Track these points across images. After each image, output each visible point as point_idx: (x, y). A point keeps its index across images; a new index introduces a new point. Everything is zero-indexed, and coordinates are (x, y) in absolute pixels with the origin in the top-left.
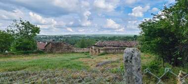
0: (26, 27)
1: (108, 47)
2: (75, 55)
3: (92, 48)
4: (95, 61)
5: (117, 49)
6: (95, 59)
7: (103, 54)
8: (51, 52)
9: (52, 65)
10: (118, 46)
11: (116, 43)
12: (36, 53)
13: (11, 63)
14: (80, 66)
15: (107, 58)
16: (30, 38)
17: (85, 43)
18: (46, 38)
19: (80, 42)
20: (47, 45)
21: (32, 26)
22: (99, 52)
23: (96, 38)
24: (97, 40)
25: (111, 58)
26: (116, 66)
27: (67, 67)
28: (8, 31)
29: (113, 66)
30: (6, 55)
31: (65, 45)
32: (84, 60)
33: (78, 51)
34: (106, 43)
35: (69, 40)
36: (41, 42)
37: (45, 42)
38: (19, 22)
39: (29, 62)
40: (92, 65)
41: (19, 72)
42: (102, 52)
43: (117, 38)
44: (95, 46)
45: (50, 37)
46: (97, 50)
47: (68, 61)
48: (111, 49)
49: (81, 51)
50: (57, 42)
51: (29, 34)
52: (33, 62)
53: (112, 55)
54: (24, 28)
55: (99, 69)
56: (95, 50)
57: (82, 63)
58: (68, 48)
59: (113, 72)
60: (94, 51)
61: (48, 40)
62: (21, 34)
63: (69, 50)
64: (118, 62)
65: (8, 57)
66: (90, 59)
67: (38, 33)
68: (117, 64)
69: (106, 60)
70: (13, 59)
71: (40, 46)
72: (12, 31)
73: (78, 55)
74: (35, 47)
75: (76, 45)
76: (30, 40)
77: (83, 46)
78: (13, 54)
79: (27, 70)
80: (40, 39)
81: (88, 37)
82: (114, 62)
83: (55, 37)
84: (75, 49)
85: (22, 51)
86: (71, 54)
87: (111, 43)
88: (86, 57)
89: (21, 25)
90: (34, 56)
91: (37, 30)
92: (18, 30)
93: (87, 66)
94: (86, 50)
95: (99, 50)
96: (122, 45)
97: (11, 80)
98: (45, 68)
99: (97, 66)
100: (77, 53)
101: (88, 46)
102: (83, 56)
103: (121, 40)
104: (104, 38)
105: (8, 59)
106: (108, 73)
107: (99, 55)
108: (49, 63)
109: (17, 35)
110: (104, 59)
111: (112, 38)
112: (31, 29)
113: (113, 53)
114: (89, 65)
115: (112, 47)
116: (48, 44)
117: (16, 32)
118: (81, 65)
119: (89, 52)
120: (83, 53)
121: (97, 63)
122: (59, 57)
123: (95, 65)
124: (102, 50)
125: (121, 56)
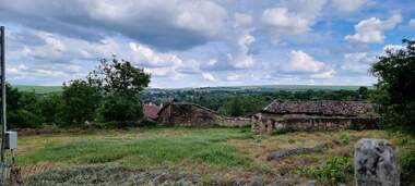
0: (123, 73)
1: (294, 116)
2: (220, 133)
3: (257, 118)
4: (264, 147)
5: (317, 120)
6: (264, 142)
7: (282, 132)
8: (170, 124)
9: (172, 152)
10: (320, 114)
11: (313, 106)
12: (141, 126)
13: (92, 145)
14: (232, 158)
15: (291, 142)
16: (131, 94)
17: (241, 106)
18: (160, 95)
19: (230, 103)
20: (162, 110)
21: (134, 71)
22: (274, 127)
23: (265, 94)
24: (268, 99)
25: (304, 141)
26: (315, 161)
27: (205, 157)
28: (90, 80)
29: (306, 161)
30: (87, 130)
31: (199, 110)
32: (240, 144)
33: (226, 124)
34: (292, 106)
35: (207, 98)
36: (150, 104)
37: (158, 105)
38: (111, 63)
39: (128, 146)
40: (257, 157)
41: (110, 165)
42: (279, 126)
43: (315, 94)
44: (263, 112)
45: (168, 93)
46: (269, 122)
47: (205, 144)
48: (301, 121)
49: (234, 122)
50: (183, 103)
51: (129, 87)
52: (135, 145)
53: (304, 134)
54: (119, 75)
55: (273, 167)
56: (264, 121)
57: (235, 151)
58: (205, 117)
59: (308, 176)
60: (261, 123)
61: (164, 100)
62: (115, 86)
63: (206, 121)
64: (320, 152)
65: (90, 133)
66: (251, 142)
67: (146, 85)
68: (318, 156)
69: (290, 147)
70: (99, 138)
71: (150, 110)
72: (98, 81)
73: (226, 133)
74: (139, 114)
75: (221, 109)
76: (129, 99)
77: (236, 113)
78: (100, 128)
79: (124, 160)
80: (149, 97)
81: (249, 91)
82: (309, 151)
83: (179, 92)
84: (219, 120)
85: (115, 122)
86: (212, 130)
87: (303, 106)
88: (243, 138)
89: (114, 69)
90: (137, 132)
91: (143, 80)
92: (109, 80)
93: (247, 159)
94: (243, 121)
95: (273, 122)
96: (329, 111)
98: (159, 159)
99: (269, 159)
100: (223, 127)
101: (248, 112)
102: (235, 135)
103: (325, 98)
104: (284, 95)
105: (90, 137)
106: (296, 176)
107: (273, 134)
108: (167, 148)
109: (107, 88)
110: (285, 143)
111: (304, 95)
112: (133, 77)
113: (308, 130)
114: (252, 156)
115: (304, 116)
116: (165, 107)
117: (104, 83)
118: (234, 154)
119: (250, 126)
120: (237, 127)
121: (269, 151)
122: (185, 136)
123: (265, 158)
124: (280, 122)
125: (327, 137)
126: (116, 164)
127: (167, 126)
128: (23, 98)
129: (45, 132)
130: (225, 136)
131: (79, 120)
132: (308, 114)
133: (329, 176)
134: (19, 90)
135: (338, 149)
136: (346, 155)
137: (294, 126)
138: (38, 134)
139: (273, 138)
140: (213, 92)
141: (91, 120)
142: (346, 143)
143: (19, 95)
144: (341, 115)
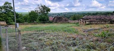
1: (92, 20)
2: (70, 25)
3: (81, 20)
5: (99, 21)
6: (82, 27)
7: (88, 24)
9: (57, 29)
10: (100, 19)
11: (98, 17)
12: (49, 23)
13: (37, 27)
15: (91, 27)
16: (46, 14)
17: (76, 17)
19: (73, 17)
20: (54, 18)
21: (47, 8)
22: (85, 23)
23: (83, 14)
25: (94, 27)
27: (66, 31)
28: (35, 11)
31: (64, 18)
32: (75, 27)
34: (91, 17)
35: (66, 15)
36: (51, 17)
37: (53, 17)
38: (40, 6)
42: (87, 23)
43: (99, 13)
44: (82, 19)
45: (55, 14)
46: (84, 22)
47: (66, 28)
49: (74, 22)
50: (60, 17)
51: (45, 12)
52: (47, 27)
54: (42, 9)
55: (85, 34)
56: (82, 21)
58: (66, 20)
61: (54, 16)
62: (41, 12)
64: (99, 30)
66: (79, 27)
67: (50, 12)
71: (51, 19)
72: (37, 11)
73: (72, 25)
74: (48, 20)
75: (70, 18)
76: (45, 16)
77: (74, 19)
78: (38, 23)
79: (45, 31)
80: (50, 15)
81: (78, 13)
82: (96, 30)
83: (58, 14)
84: (70, 21)
85: (42, 22)
86: (67, 24)
87: (95, 17)
88: (77, 26)
89: (41, 8)
90: (47, 24)
91: (49, 10)
92: (40, 10)
93: (77, 31)
94: (76, 21)
95: (86, 22)
96: (103, 18)
97: (38, 36)
99: (84, 32)
100: (71, 23)
101: (78, 19)
102: (74, 25)
103: (102, 14)
104: (89, 14)
105: (36, 25)
106: (92, 36)
107: (85, 25)
109: (39, 13)
110: (89, 27)
111: (95, 14)
113: (96, 24)
114: (79, 31)
115: (95, 20)
116: (55, 18)
117: (39, 11)
118: (74, 30)
119: (79, 23)
120: (75, 23)
121: (84, 29)
122: (60, 25)
123: (83, 31)
124: (87, 21)
125: (102, 26)
126: (43, 32)
127: (55, 23)
128: (19, 15)
129: (25, 24)
130: (71, 25)
131: (33, 21)
132: (96, 19)
133: (102, 36)
134: (18, 13)
135: (105, 29)
136: (107, 31)
137: (92, 23)
138: (23, 24)
139: (86, 26)
140: (68, 14)
141: (36, 21)
142: (108, 27)
143: (18, 15)
144: (107, 19)
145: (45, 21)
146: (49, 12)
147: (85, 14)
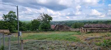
0: (46, 17)
1: (93, 28)
2: (71, 33)
3: (82, 29)
4: (84, 37)
5: (100, 30)
6: (84, 35)
7: (89, 33)
8: (58, 30)
9: (59, 37)
10: (101, 28)
11: (99, 25)
12: (50, 31)
14: (75, 39)
15: (92, 35)
17: (77, 25)
18: (55, 23)
19: (74, 25)
21: (49, 16)
22: (87, 31)
23: (84, 22)
24: (85, 24)
25: (96, 35)
26: (99, 41)
27: (67, 39)
28: (38, 19)
29: (97, 41)
30: (37, 32)
31: (65, 27)
32: (77, 36)
34: (92, 25)
35: (67, 23)
36: (53, 25)
37: (55, 25)
38: (43, 14)
39: (47, 36)
40: (82, 39)
41: (43, 40)
42: (88, 31)
43: (99, 22)
44: (83, 27)
45: (57, 22)
46: (85, 30)
47: (67, 36)
48: (95, 29)
49: (75, 30)
50: (61, 25)
51: (47, 21)
55: (87, 42)
57: (76, 37)
58: (67, 28)
59: (97, 45)
60: (83, 30)
62: (44, 21)
63: (67, 30)
64: (101, 38)
65: (38, 32)
66: (80, 35)
69: (91, 37)
70: (40, 34)
71: (53, 27)
72: (40, 19)
73: (73, 33)
74: (50, 28)
75: (71, 26)
76: (47, 24)
77: (76, 27)
78: (40, 31)
79: (46, 39)
80: (52, 23)
81: (79, 22)
82: (98, 38)
83: (60, 22)
84: (71, 29)
85: (44, 30)
86: (69, 32)
87: (95, 25)
88: (78, 34)
89: (43, 16)
90: (49, 32)
91: (51, 18)
93: (79, 40)
94: (78, 29)
95: (87, 30)
96: (104, 27)
97: (40, 44)
98: (55, 39)
100: (72, 31)
101: (79, 27)
102: (76, 33)
103: (102, 23)
104: (90, 22)
105: (38, 33)
106: (93, 45)
107: (87, 33)
108: (57, 36)
109: (42, 21)
110: (90, 36)
112: (48, 18)
113: (97, 32)
114: (81, 39)
115: (96, 28)
116: (57, 26)
117: (41, 20)
118: (75, 38)
119: (80, 31)
122: (62, 33)
123: (84, 40)
125: (103, 34)
126: (45, 40)
128: (22, 24)
131: (35, 29)
134: (22, 22)
135: (107, 38)
136: (109, 40)
137: (93, 31)
138: (26, 32)
140: (69, 22)
141: (38, 29)
142: (109, 36)
144: (107, 28)
145: (47, 29)
146: (51, 21)
147: (86, 22)
